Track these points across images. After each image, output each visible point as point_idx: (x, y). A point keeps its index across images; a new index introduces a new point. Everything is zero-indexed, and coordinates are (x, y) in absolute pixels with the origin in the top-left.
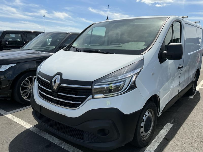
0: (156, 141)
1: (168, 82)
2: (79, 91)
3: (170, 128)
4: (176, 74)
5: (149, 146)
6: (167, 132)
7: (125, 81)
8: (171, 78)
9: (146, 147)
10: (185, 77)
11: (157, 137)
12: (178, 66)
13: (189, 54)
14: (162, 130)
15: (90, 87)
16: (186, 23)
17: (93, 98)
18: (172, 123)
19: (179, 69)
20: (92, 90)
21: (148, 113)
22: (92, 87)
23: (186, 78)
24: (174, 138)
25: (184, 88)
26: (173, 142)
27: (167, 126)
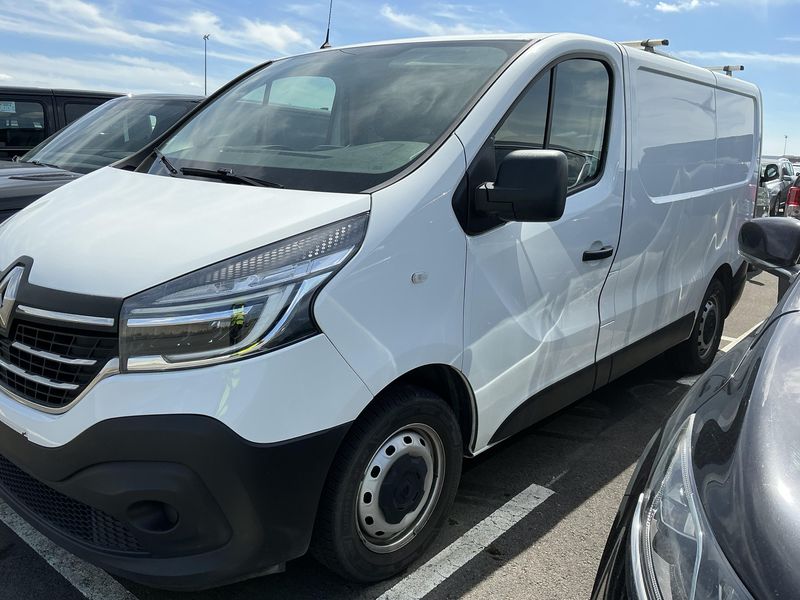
0: (448, 558)
1: (525, 314)
2: (74, 336)
3: (533, 507)
4: (573, 283)
5: (404, 580)
6: (513, 524)
7: (263, 301)
8: (545, 299)
9: (390, 583)
10: (638, 297)
11: (458, 542)
12: (587, 248)
13: (655, 200)
14: (497, 512)
15: (110, 322)
16: (641, 68)
17: (123, 370)
18: (553, 488)
19: (593, 264)
20: (116, 335)
21: (408, 440)
22: (117, 322)
23: (640, 302)
24: (529, 550)
25: (631, 341)
26: (518, 569)
27: (525, 496)
